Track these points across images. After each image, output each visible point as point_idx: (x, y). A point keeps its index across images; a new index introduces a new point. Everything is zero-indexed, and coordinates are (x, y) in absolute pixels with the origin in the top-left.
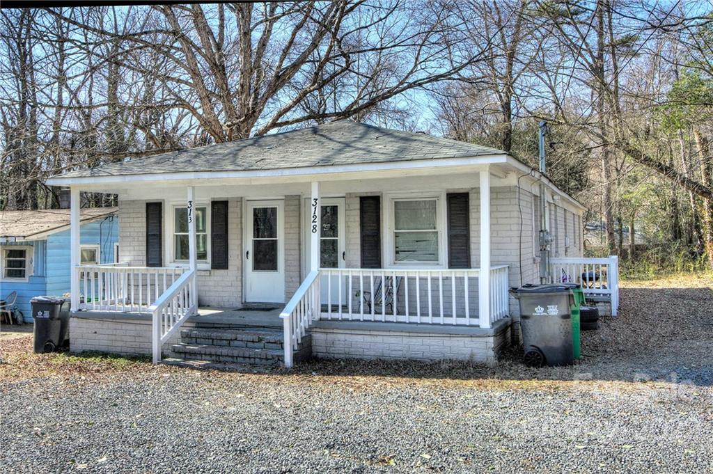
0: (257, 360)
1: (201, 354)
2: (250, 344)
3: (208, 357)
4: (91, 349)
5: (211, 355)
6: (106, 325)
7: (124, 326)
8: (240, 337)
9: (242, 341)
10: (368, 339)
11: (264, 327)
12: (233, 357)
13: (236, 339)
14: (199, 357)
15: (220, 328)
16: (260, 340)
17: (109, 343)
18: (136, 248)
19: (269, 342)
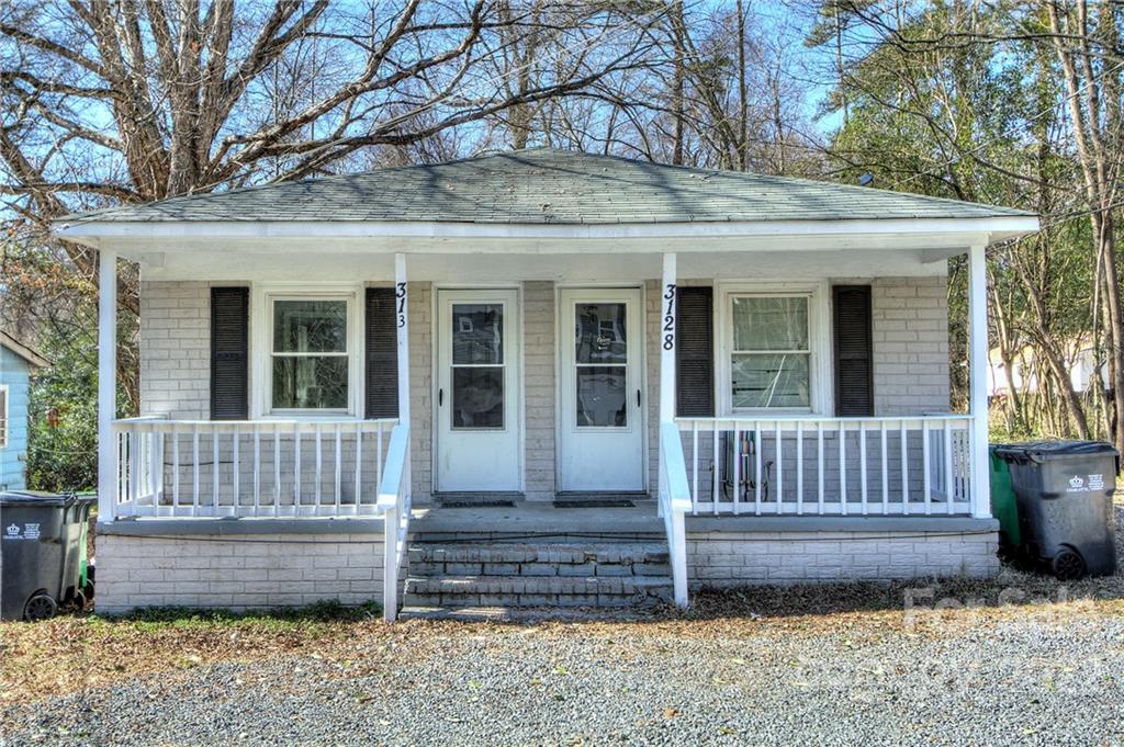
0: (603, 599)
1: (477, 594)
2: (565, 569)
3: (494, 600)
4: (155, 604)
5: (500, 594)
6: (192, 548)
7: (240, 549)
8: (542, 555)
9: (548, 563)
10: (776, 547)
11: (566, 534)
12: (549, 595)
13: (535, 561)
14: (472, 600)
15: (469, 542)
16: (587, 560)
17: (201, 588)
18: (186, 385)
19: (609, 563)
